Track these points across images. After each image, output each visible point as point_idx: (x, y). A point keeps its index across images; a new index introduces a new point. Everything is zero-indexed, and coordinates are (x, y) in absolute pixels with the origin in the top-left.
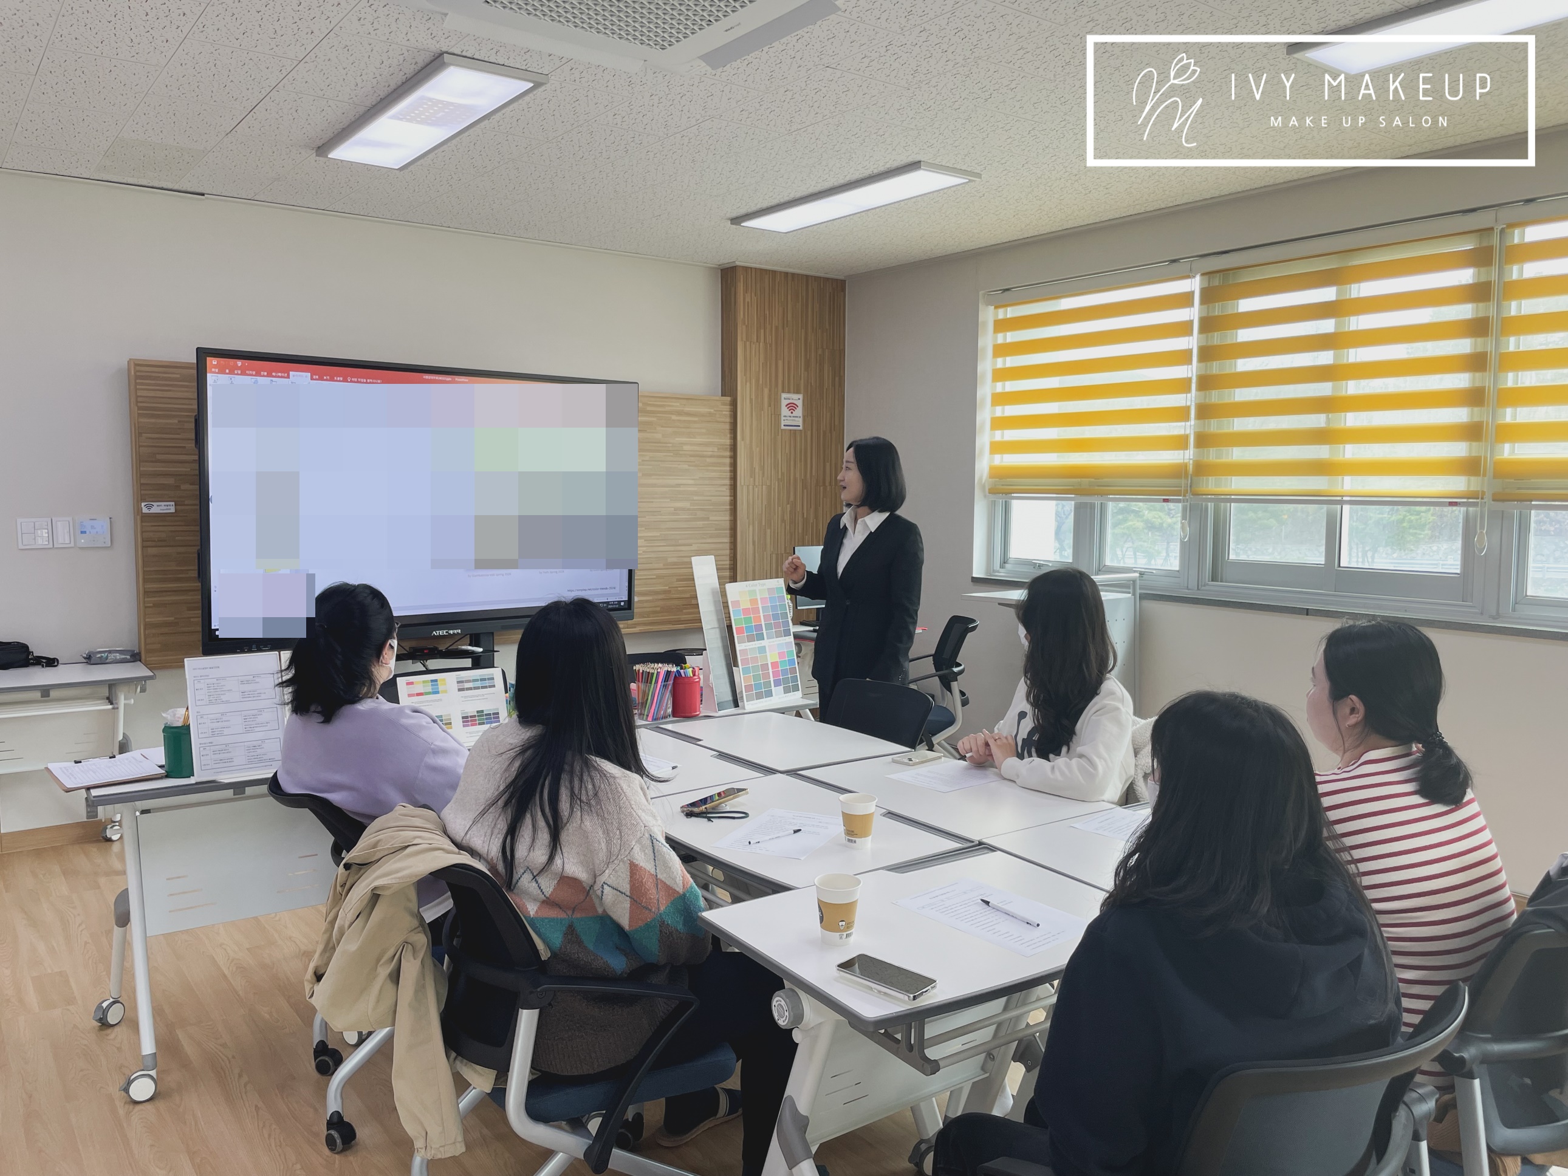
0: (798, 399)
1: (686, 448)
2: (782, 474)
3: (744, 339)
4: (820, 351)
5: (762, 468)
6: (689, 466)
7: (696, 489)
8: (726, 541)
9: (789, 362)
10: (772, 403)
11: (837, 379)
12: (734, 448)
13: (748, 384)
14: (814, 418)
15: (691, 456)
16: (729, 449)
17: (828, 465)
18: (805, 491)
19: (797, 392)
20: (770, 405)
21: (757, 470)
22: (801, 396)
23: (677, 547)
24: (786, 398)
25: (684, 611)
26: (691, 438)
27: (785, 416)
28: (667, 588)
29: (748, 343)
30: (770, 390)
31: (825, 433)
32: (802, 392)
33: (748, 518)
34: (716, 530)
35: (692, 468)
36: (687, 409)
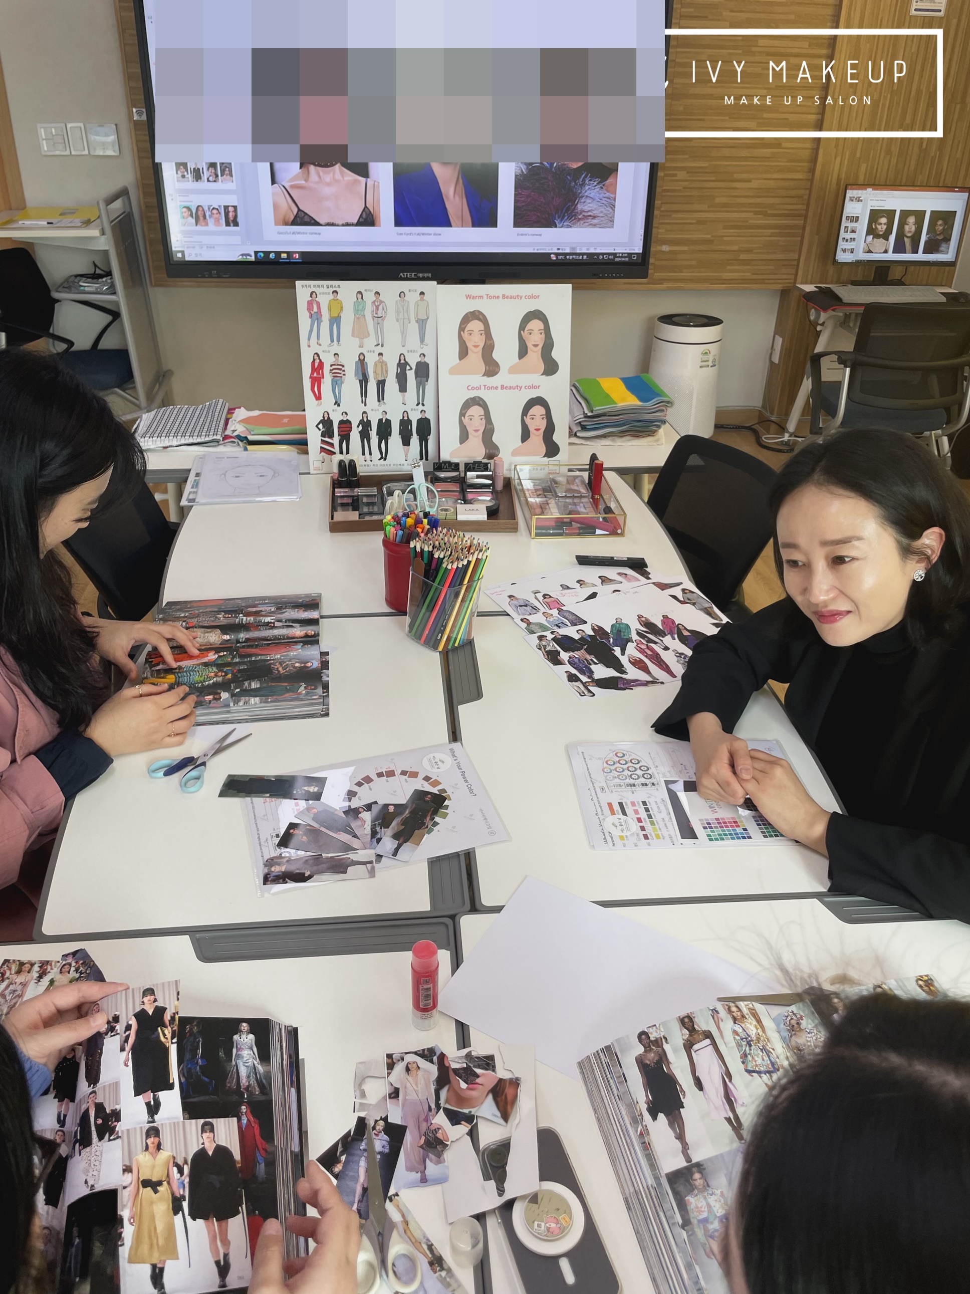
8: (799, 176)
23: (733, 183)
25: (729, 267)
28: (709, 236)
34: (789, 161)
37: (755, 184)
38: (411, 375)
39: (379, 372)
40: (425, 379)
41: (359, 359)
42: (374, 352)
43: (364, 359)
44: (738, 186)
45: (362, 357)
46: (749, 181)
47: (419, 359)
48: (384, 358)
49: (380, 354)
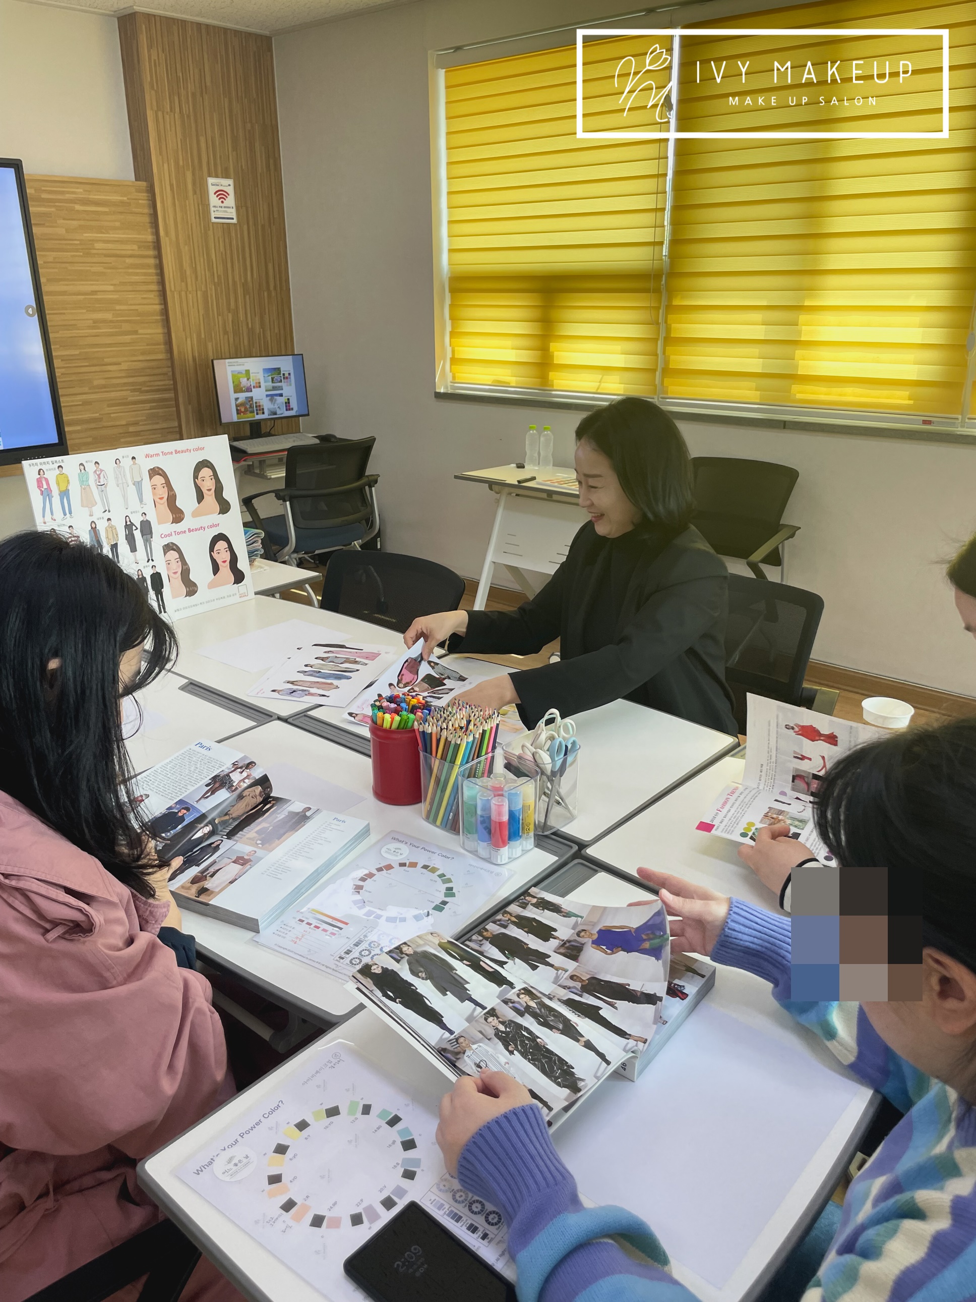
0: (227, 185)
1: (98, 245)
2: (219, 277)
3: (155, 108)
4: (249, 126)
5: (195, 271)
6: (105, 268)
7: (118, 296)
8: (160, 356)
9: (213, 139)
10: (198, 192)
11: (271, 161)
12: (157, 245)
13: (166, 166)
14: (250, 209)
15: (106, 256)
16: (151, 247)
17: (270, 266)
18: (247, 297)
19: (227, 177)
20: (195, 193)
21: (188, 273)
22: (231, 182)
23: (105, 367)
24: (214, 184)
26: (104, 233)
27: (215, 207)
28: (98, 415)
29: (160, 114)
30: (193, 174)
31: (263, 226)
32: (232, 177)
33: (184, 330)
34: (148, 345)
35: (109, 271)
36: (92, 197)
37: (124, 366)
38: (137, 534)
39: (110, 536)
40: (150, 536)
41: (92, 528)
42: (103, 518)
43: (96, 527)
44: (110, 369)
45: (93, 526)
46: (119, 364)
47: (142, 519)
48: (113, 522)
49: (109, 519)
